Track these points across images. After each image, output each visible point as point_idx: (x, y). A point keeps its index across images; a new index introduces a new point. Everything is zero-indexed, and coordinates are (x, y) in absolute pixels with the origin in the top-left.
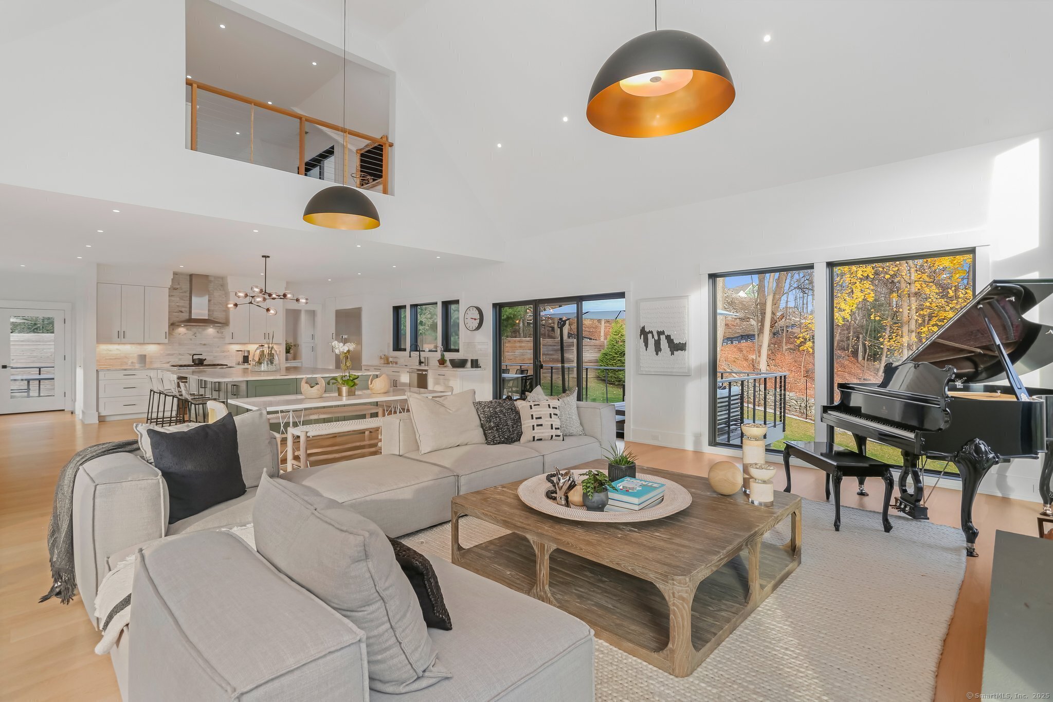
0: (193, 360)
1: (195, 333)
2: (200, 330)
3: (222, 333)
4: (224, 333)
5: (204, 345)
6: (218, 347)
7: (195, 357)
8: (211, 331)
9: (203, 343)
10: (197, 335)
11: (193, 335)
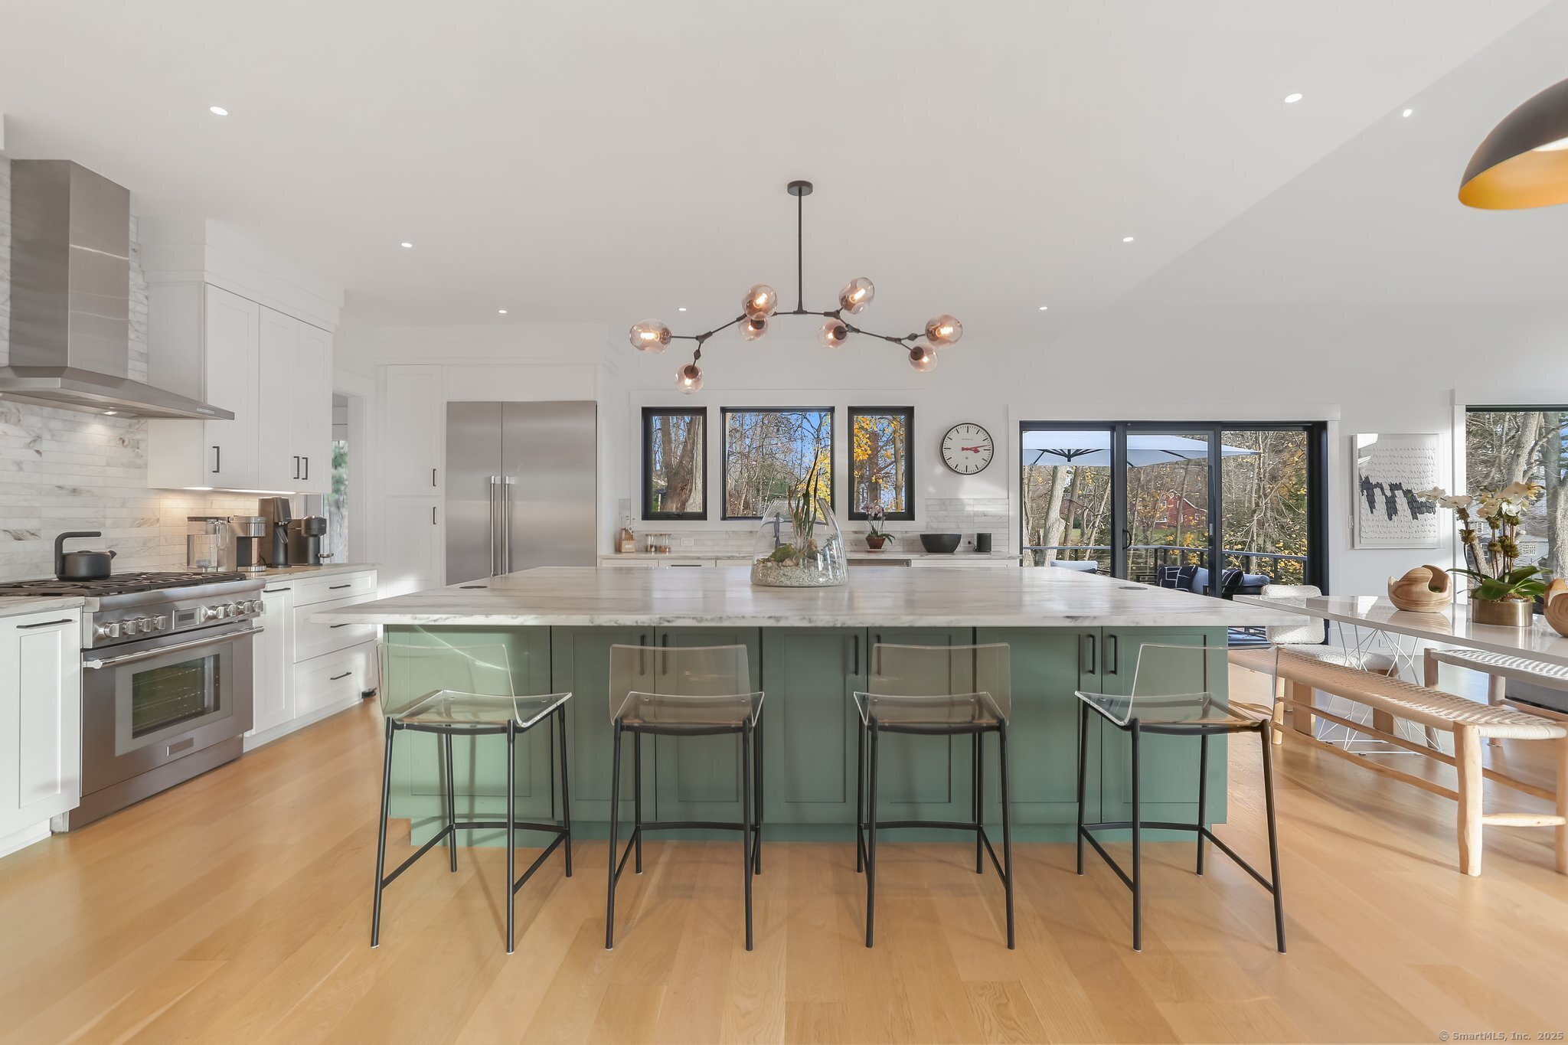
0: (63, 561)
1: (38, 438)
2: (55, 424)
3: (137, 445)
4: (142, 445)
5: (75, 491)
6: (123, 505)
7: (70, 546)
8: (97, 433)
9: (71, 482)
10: (44, 446)
11: (28, 446)
